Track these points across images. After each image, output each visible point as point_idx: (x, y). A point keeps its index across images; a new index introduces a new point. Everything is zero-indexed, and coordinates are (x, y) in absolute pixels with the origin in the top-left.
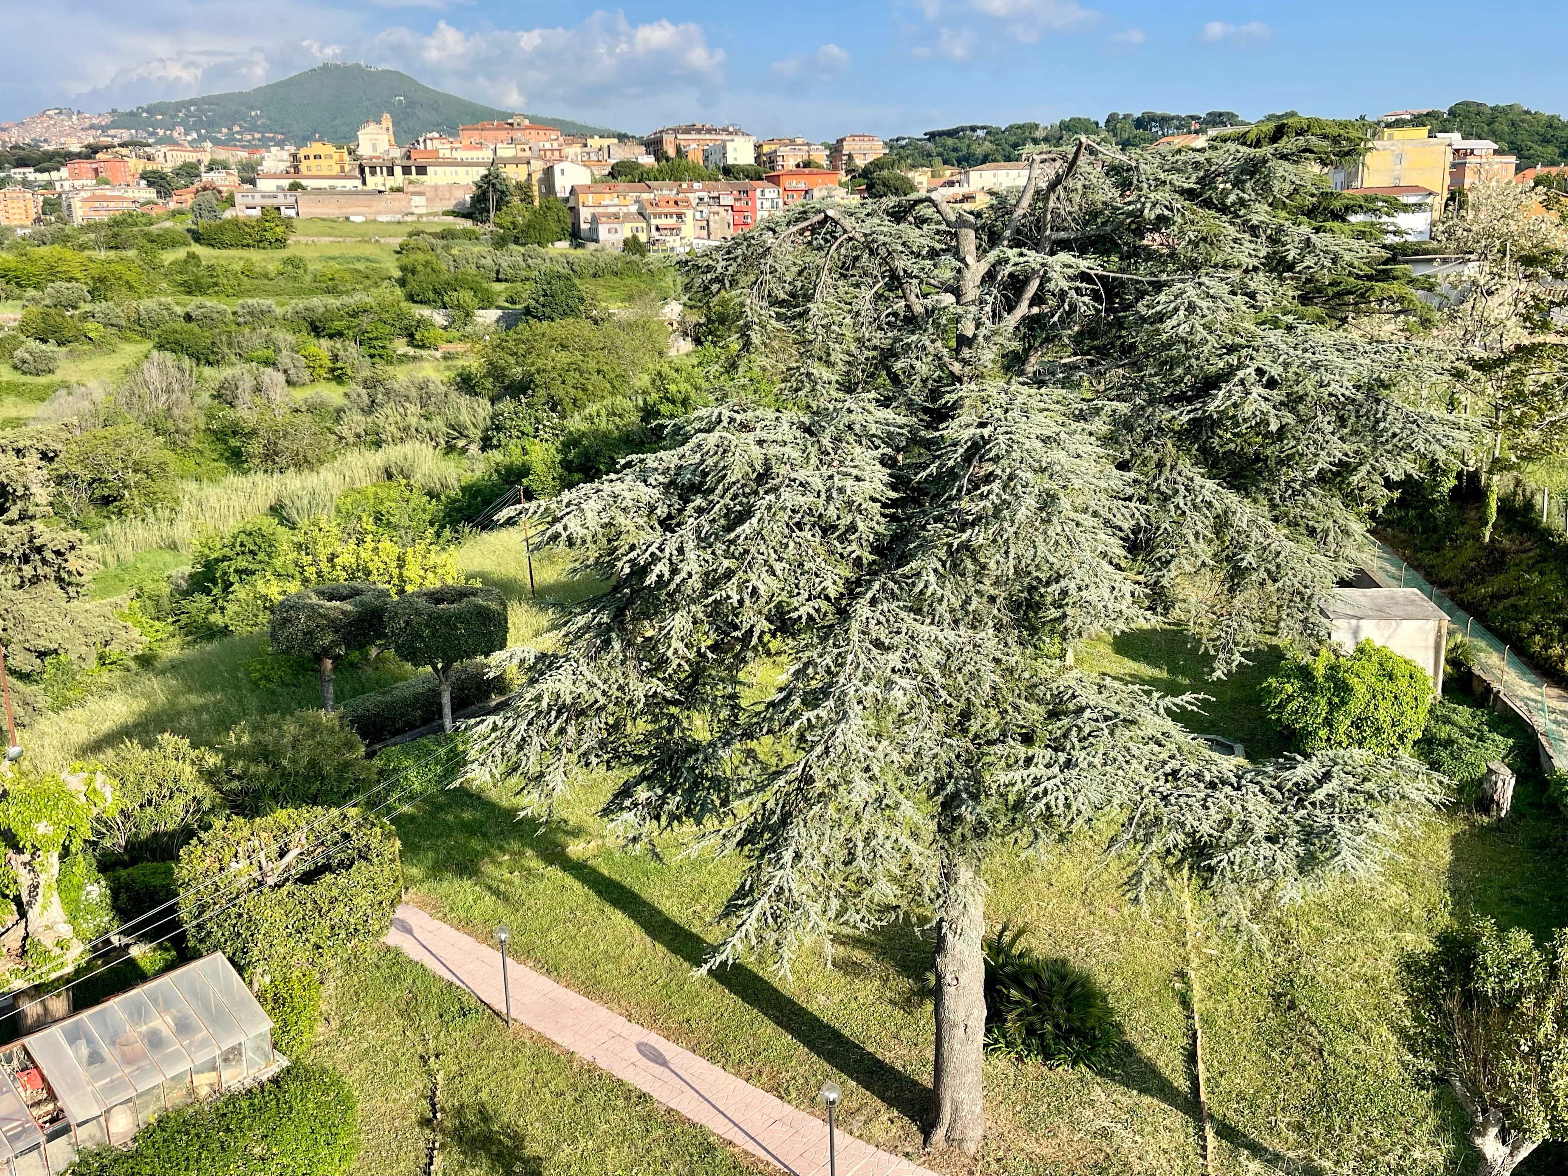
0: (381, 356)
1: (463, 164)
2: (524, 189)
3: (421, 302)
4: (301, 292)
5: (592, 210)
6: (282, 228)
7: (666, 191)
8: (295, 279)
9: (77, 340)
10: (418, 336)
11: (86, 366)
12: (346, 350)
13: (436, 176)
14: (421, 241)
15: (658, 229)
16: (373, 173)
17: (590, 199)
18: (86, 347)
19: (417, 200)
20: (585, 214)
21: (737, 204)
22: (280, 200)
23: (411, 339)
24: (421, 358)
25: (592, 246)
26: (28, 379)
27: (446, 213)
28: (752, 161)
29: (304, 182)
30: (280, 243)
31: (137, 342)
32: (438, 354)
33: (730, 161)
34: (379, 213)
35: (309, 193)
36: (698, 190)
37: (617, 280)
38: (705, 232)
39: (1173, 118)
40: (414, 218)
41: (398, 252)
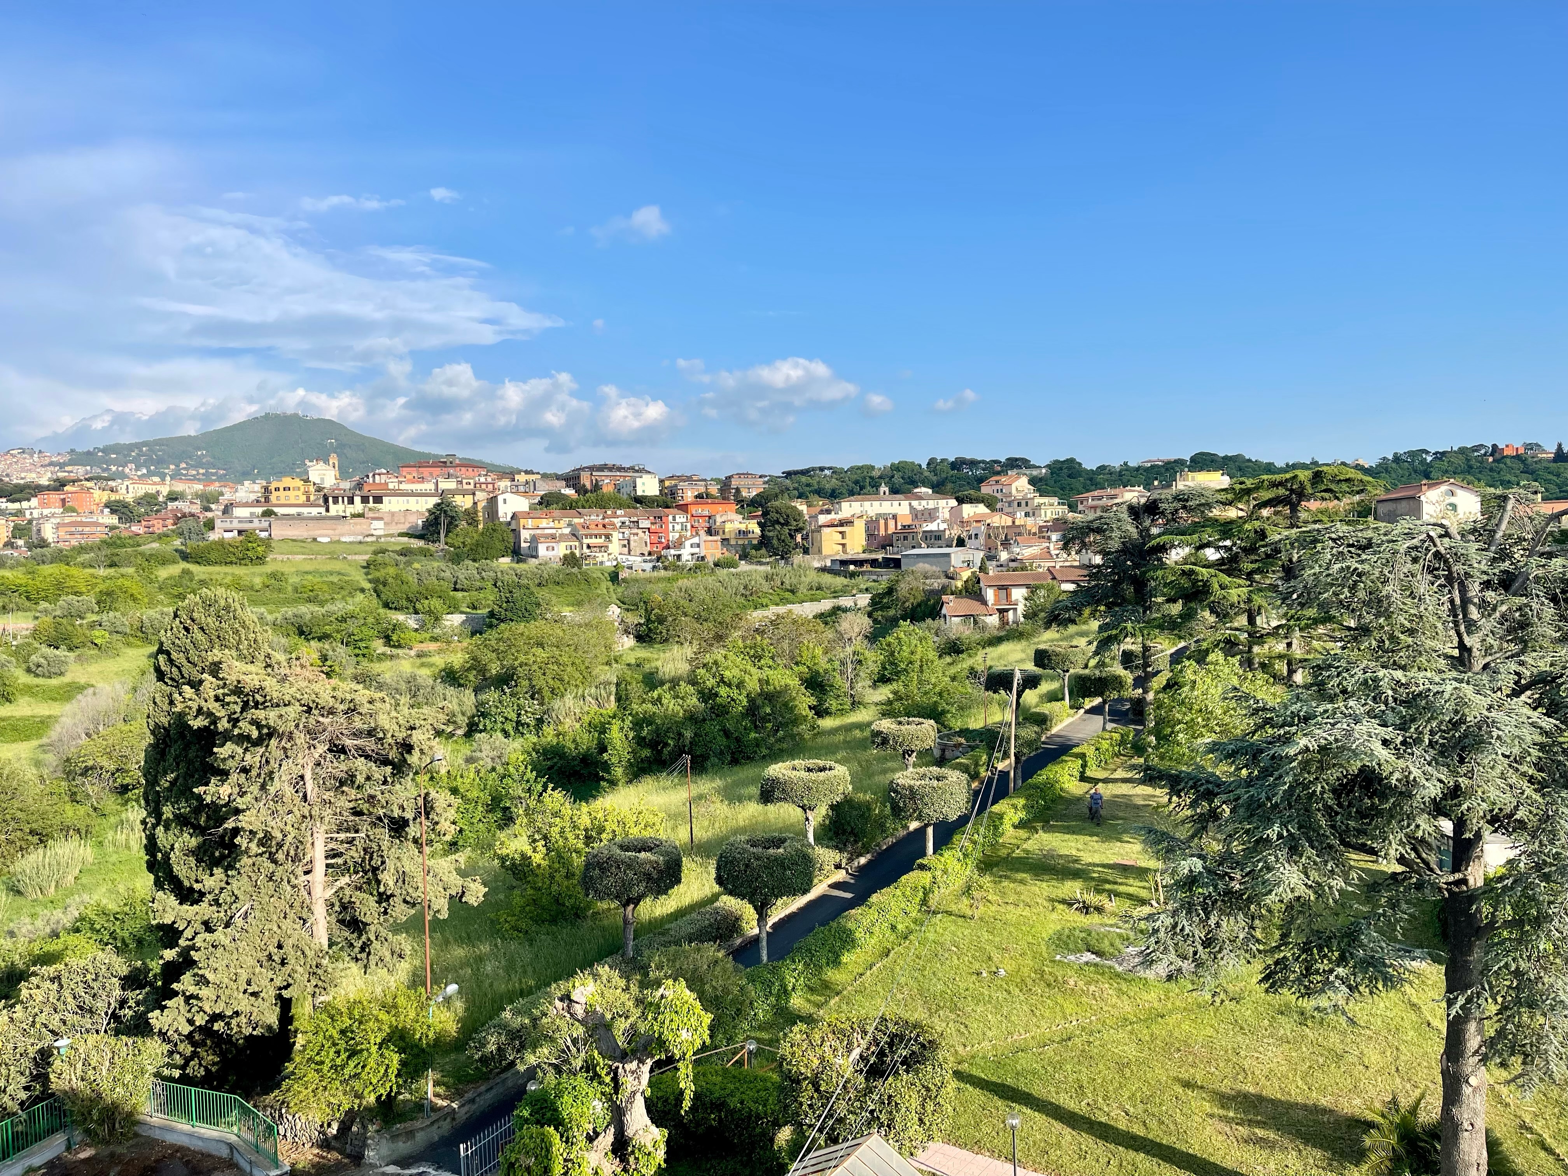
0: (364, 655)
1: (412, 494)
2: (471, 516)
3: (396, 609)
4: (287, 602)
5: (532, 532)
6: (263, 548)
7: (594, 517)
8: (279, 591)
9: (84, 646)
10: (395, 638)
11: (94, 668)
12: (334, 651)
13: (390, 504)
14: (386, 557)
15: (589, 547)
16: (336, 501)
17: (530, 523)
18: (92, 652)
19: (379, 524)
20: (525, 535)
21: (653, 527)
22: (256, 524)
23: (388, 640)
24: (397, 656)
25: (533, 562)
26: (40, 681)
27: (401, 535)
28: (658, 493)
29: (276, 509)
30: (260, 560)
31: (138, 646)
32: (413, 653)
33: (639, 493)
34: (343, 535)
35: (279, 519)
36: (621, 516)
37: (558, 588)
38: (626, 550)
39: (980, 462)
40: (373, 539)
41: (364, 567)
